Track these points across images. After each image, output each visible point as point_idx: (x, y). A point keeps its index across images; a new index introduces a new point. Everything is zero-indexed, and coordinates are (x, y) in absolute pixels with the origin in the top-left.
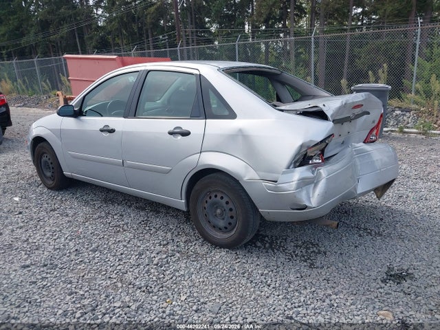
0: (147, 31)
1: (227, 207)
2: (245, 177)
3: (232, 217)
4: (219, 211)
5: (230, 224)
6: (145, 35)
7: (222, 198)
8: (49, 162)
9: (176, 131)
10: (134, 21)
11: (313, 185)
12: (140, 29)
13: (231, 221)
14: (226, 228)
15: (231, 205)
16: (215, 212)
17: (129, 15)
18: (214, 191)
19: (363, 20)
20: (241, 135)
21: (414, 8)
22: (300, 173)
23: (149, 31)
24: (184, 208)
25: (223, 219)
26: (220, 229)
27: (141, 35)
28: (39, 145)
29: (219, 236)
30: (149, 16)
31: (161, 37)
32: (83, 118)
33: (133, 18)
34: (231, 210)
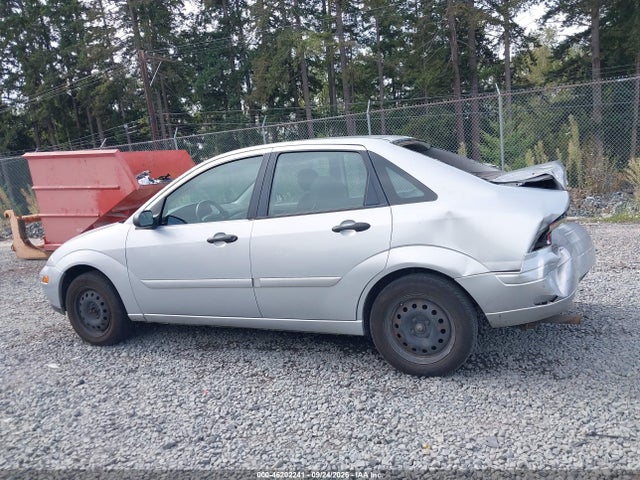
0: (94, 121)
1: (434, 319)
2: (464, 272)
3: (443, 331)
4: (419, 327)
5: (441, 341)
6: (91, 126)
7: (425, 307)
8: (98, 303)
9: (344, 225)
10: (71, 106)
11: (556, 271)
12: (83, 117)
13: (441, 336)
14: (434, 348)
15: (439, 315)
16: (413, 328)
17: (63, 98)
18: (411, 300)
19: (394, 93)
20: (450, 219)
21: (458, 76)
22: (544, 255)
23: (98, 120)
24: (360, 332)
25: (427, 337)
26: (424, 351)
27: (84, 126)
28: (78, 278)
29: (422, 361)
30: (97, 98)
31: (126, 126)
32: (167, 228)
33: (69, 102)
34: (441, 321)
